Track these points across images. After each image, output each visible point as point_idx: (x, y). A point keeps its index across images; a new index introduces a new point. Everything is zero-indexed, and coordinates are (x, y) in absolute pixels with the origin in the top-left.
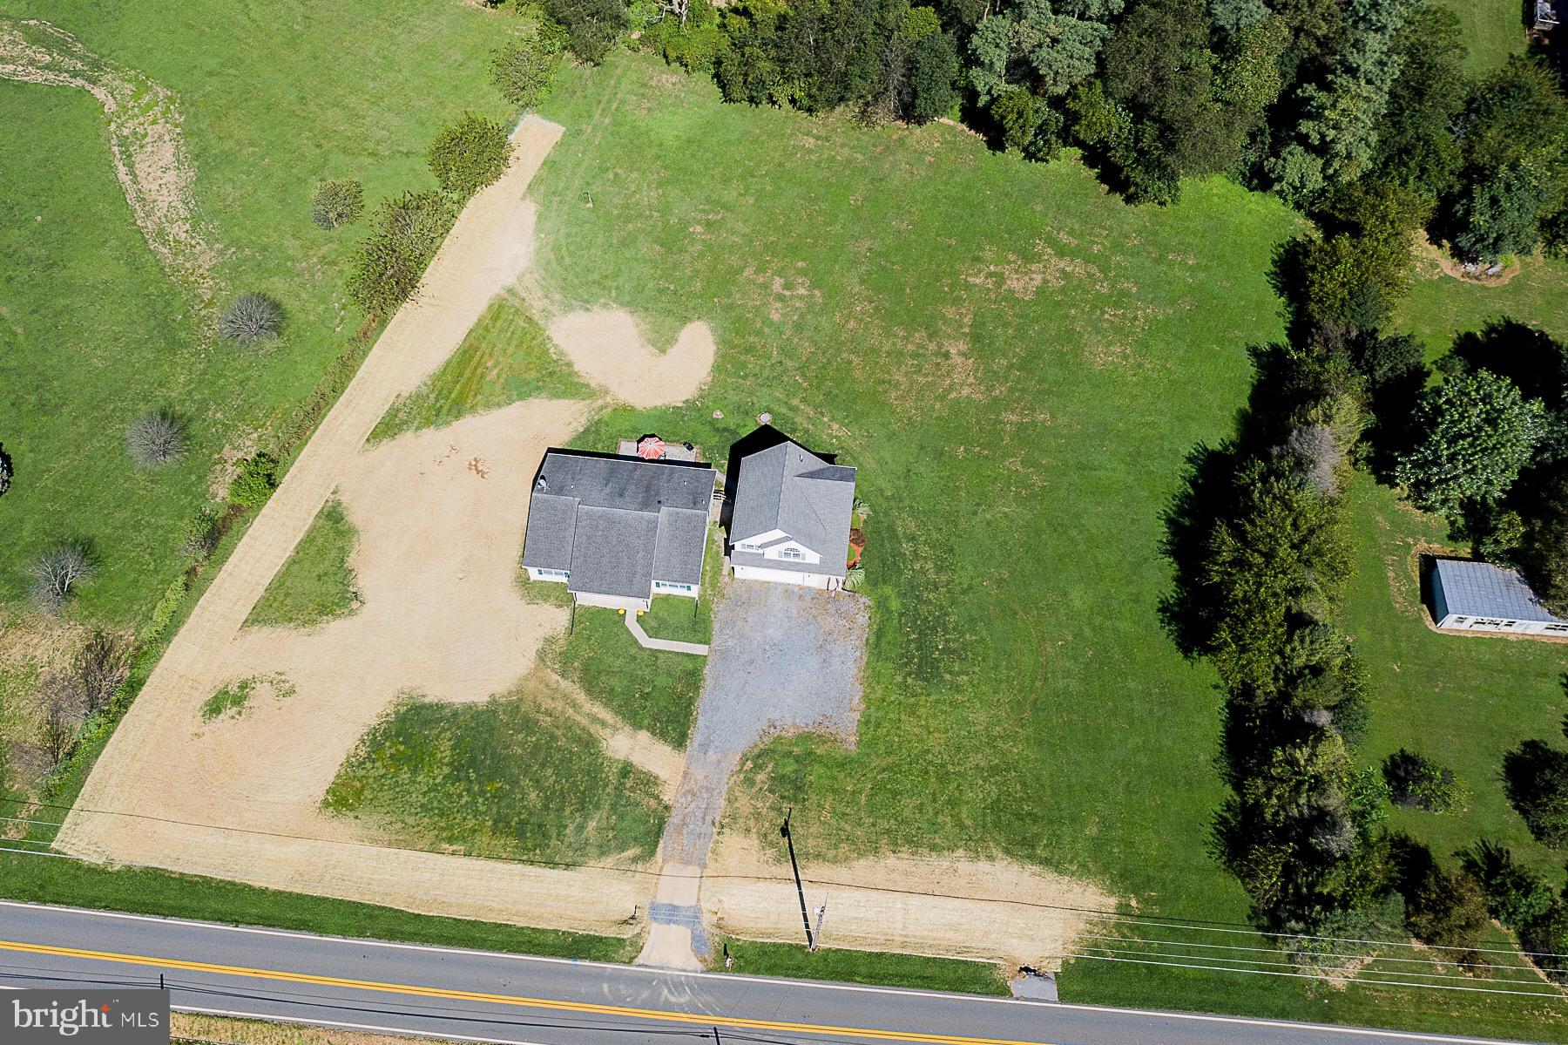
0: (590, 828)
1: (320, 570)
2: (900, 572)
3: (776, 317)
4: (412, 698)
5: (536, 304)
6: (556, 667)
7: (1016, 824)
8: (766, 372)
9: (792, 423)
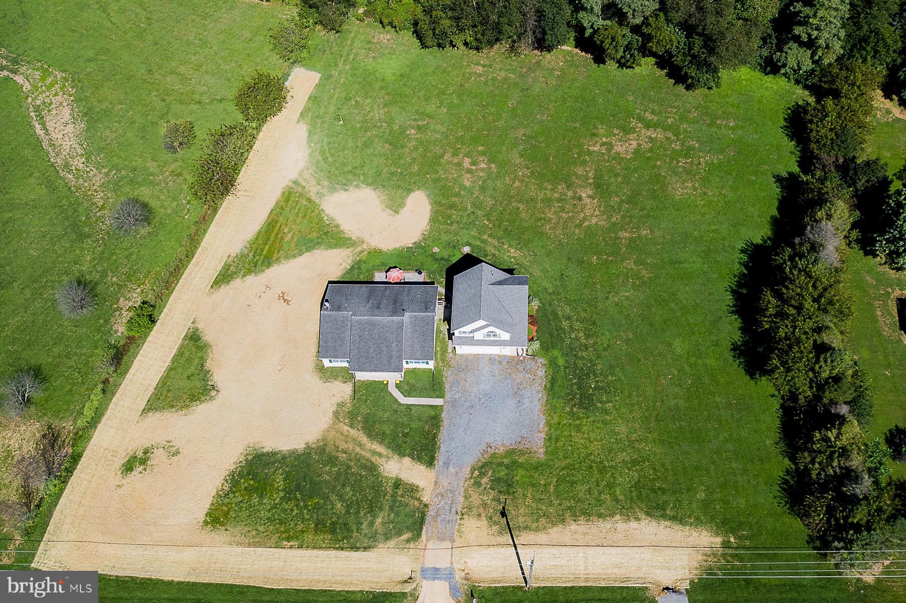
0: (377, 523)
1: (189, 372)
2: (563, 340)
3: (467, 184)
4: (255, 450)
5: (312, 189)
6: (346, 421)
7: (652, 496)
8: (465, 220)
9: (485, 251)
